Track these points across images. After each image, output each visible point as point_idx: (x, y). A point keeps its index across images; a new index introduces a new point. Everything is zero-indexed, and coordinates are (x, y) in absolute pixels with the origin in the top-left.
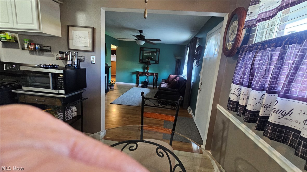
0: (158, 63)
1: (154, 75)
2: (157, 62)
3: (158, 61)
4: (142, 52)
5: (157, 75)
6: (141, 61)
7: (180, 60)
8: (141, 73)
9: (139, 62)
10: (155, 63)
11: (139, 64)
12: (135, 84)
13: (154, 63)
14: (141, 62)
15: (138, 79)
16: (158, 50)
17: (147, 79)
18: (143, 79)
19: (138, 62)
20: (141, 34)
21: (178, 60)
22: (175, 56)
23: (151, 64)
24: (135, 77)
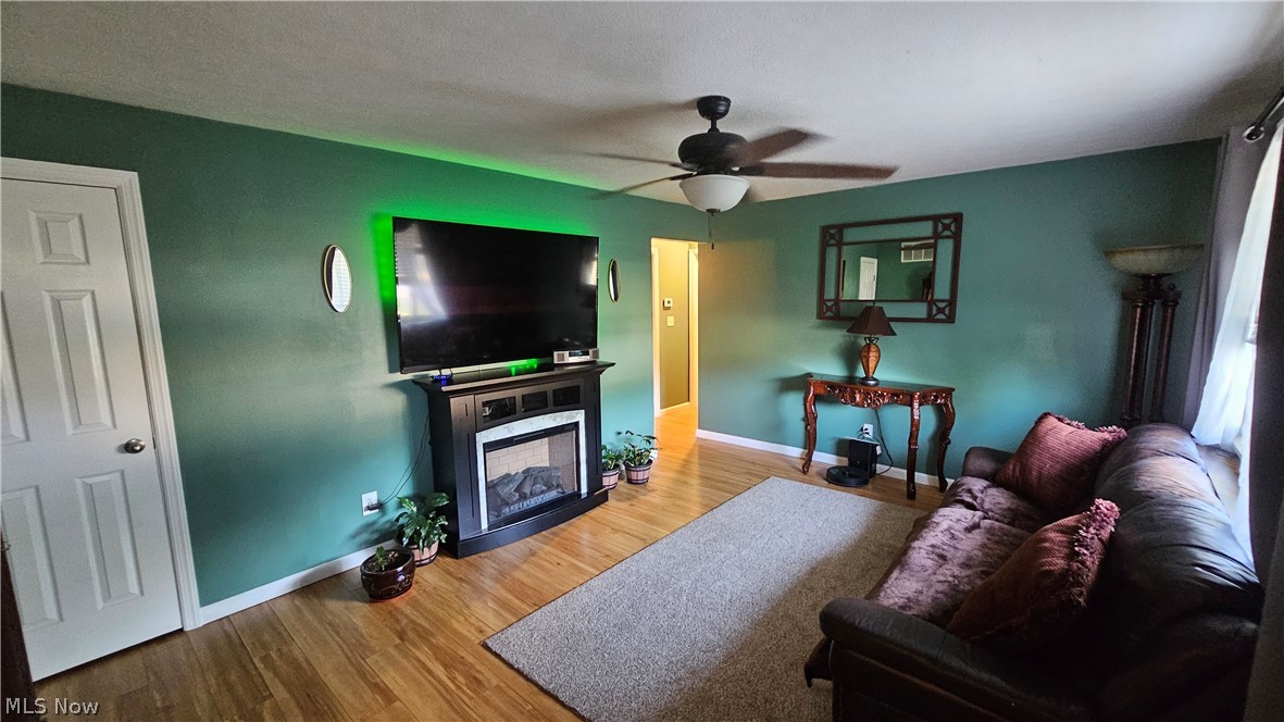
0: (951, 319)
1: (911, 405)
2: (940, 311)
3: (952, 302)
4: (832, 253)
5: (942, 401)
6: (829, 309)
7: (1159, 276)
8: (821, 391)
9: (820, 316)
10: (930, 319)
11: (819, 327)
12: (796, 452)
13: (923, 315)
14: (829, 314)
15: (810, 420)
16: (947, 227)
17: (870, 428)
18: (844, 421)
19: (813, 319)
20: (714, 124)
21: (1145, 278)
22: (1107, 249)
23: (893, 325)
24: (793, 405)
